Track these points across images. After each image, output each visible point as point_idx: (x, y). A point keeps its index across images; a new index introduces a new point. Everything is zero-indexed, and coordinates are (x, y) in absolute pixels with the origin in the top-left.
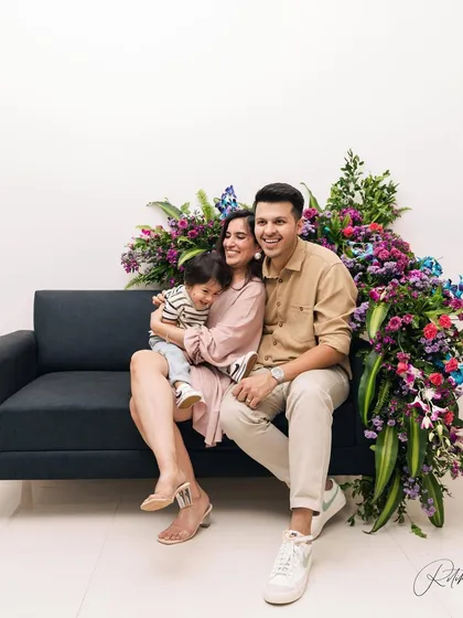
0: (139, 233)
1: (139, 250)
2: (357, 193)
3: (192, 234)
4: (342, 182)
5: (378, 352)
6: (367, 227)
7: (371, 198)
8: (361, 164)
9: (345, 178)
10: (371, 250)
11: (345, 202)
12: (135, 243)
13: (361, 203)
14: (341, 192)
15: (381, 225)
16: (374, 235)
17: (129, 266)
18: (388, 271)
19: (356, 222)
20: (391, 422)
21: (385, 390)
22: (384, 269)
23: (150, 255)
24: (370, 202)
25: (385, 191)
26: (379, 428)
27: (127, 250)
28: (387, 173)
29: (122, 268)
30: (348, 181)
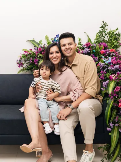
0: (23, 52)
1: (23, 59)
2: (106, 36)
3: (43, 53)
4: (100, 32)
5: (112, 99)
6: (109, 50)
7: (111, 39)
8: (107, 25)
9: (101, 30)
10: (110, 60)
11: (101, 40)
12: (22, 56)
13: (107, 40)
14: (100, 36)
15: (115, 49)
16: (112, 53)
17: (20, 65)
18: (116, 68)
19: (105, 48)
20: (116, 125)
21: (115, 113)
22: (114, 68)
23: (27, 60)
24: (111, 40)
25: (117, 35)
26: (112, 127)
27: (19, 59)
28: (117, 29)
29: (17, 66)
30: (102, 32)
